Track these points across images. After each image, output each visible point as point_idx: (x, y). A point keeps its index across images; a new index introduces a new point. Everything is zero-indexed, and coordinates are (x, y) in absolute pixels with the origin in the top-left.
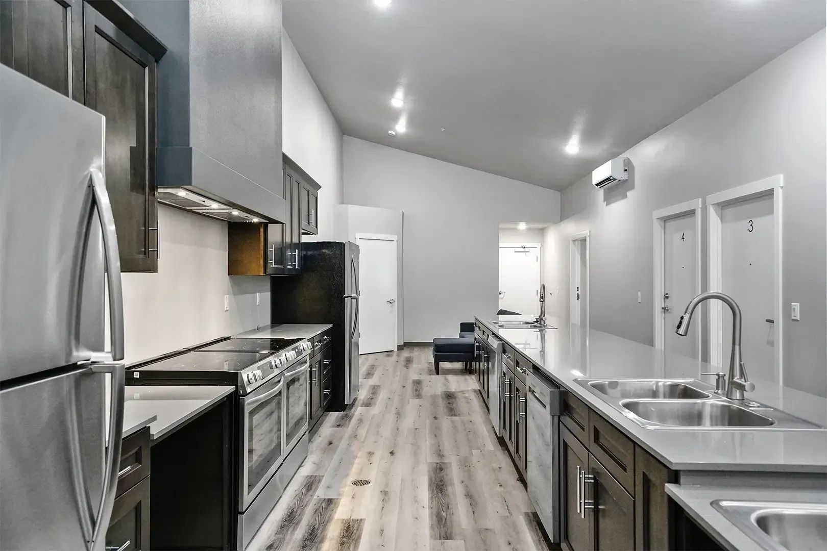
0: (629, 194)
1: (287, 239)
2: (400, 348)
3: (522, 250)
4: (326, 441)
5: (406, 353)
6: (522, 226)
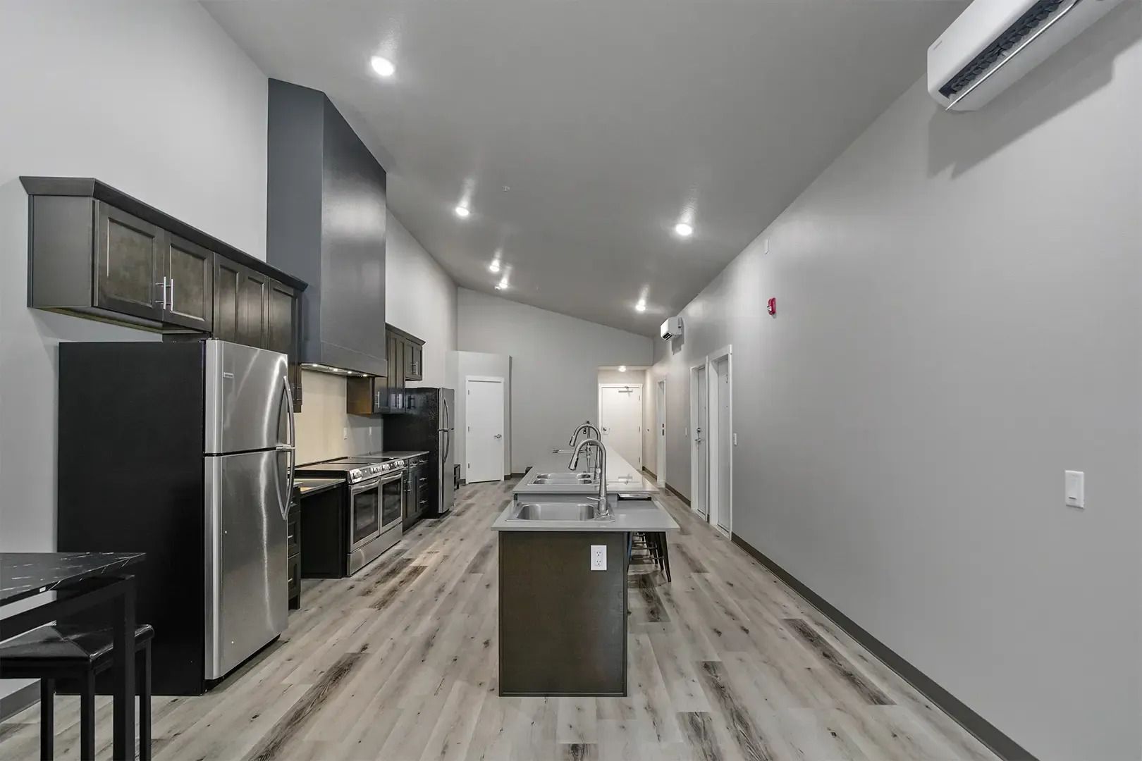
0: (682, 346)
1: (392, 384)
2: (506, 478)
3: (625, 389)
4: (418, 534)
5: (510, 482)
6: (622, 369)
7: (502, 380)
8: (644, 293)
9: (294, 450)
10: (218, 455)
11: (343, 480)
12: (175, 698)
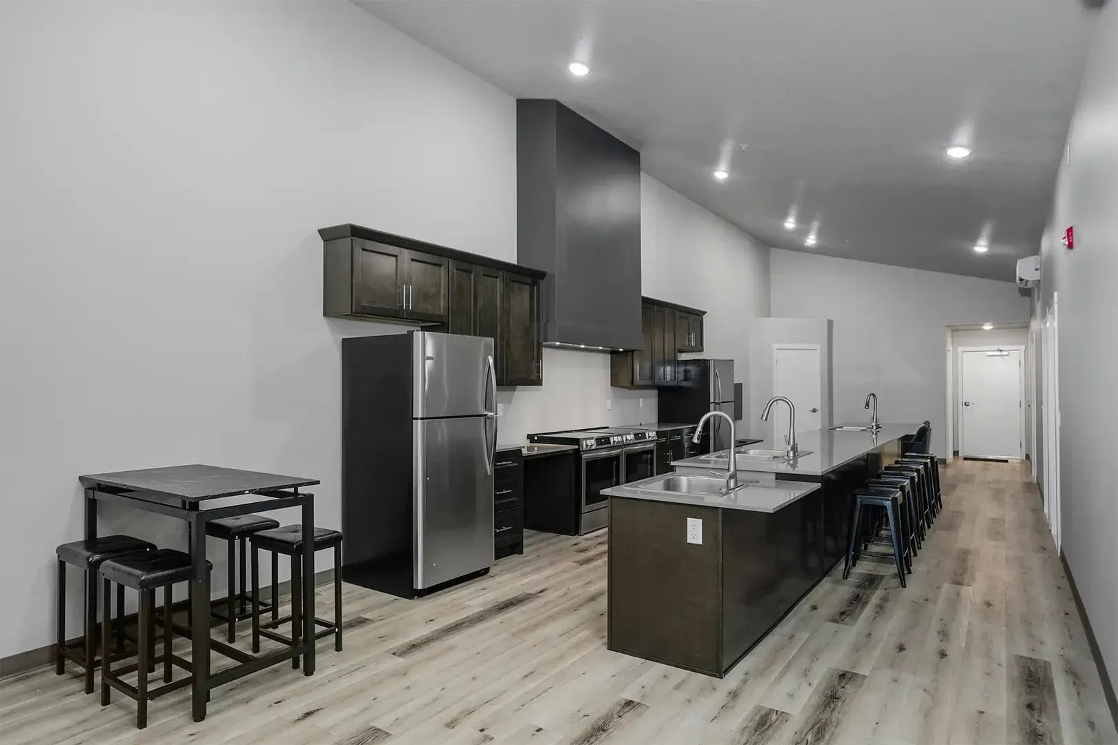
1: (659, 357)
3: (998, 353)
6: (988, 327)
7: (818, 347)
8: (986, 231)
9: (496, 417)
10: (422, 419)
11: (577, 447)
12: (397, 597)
